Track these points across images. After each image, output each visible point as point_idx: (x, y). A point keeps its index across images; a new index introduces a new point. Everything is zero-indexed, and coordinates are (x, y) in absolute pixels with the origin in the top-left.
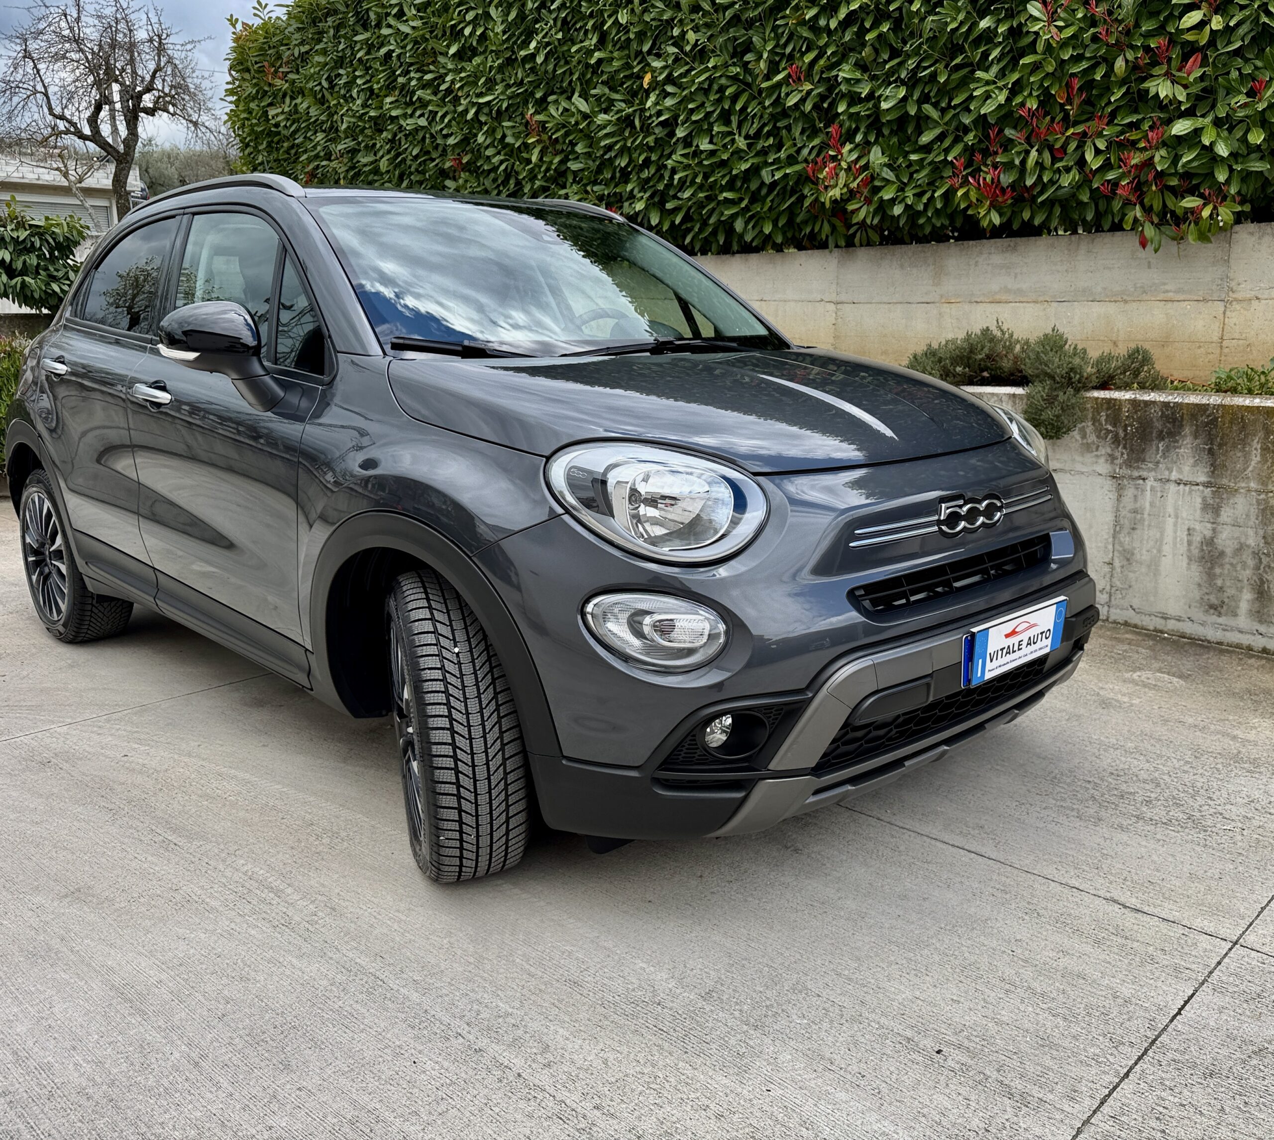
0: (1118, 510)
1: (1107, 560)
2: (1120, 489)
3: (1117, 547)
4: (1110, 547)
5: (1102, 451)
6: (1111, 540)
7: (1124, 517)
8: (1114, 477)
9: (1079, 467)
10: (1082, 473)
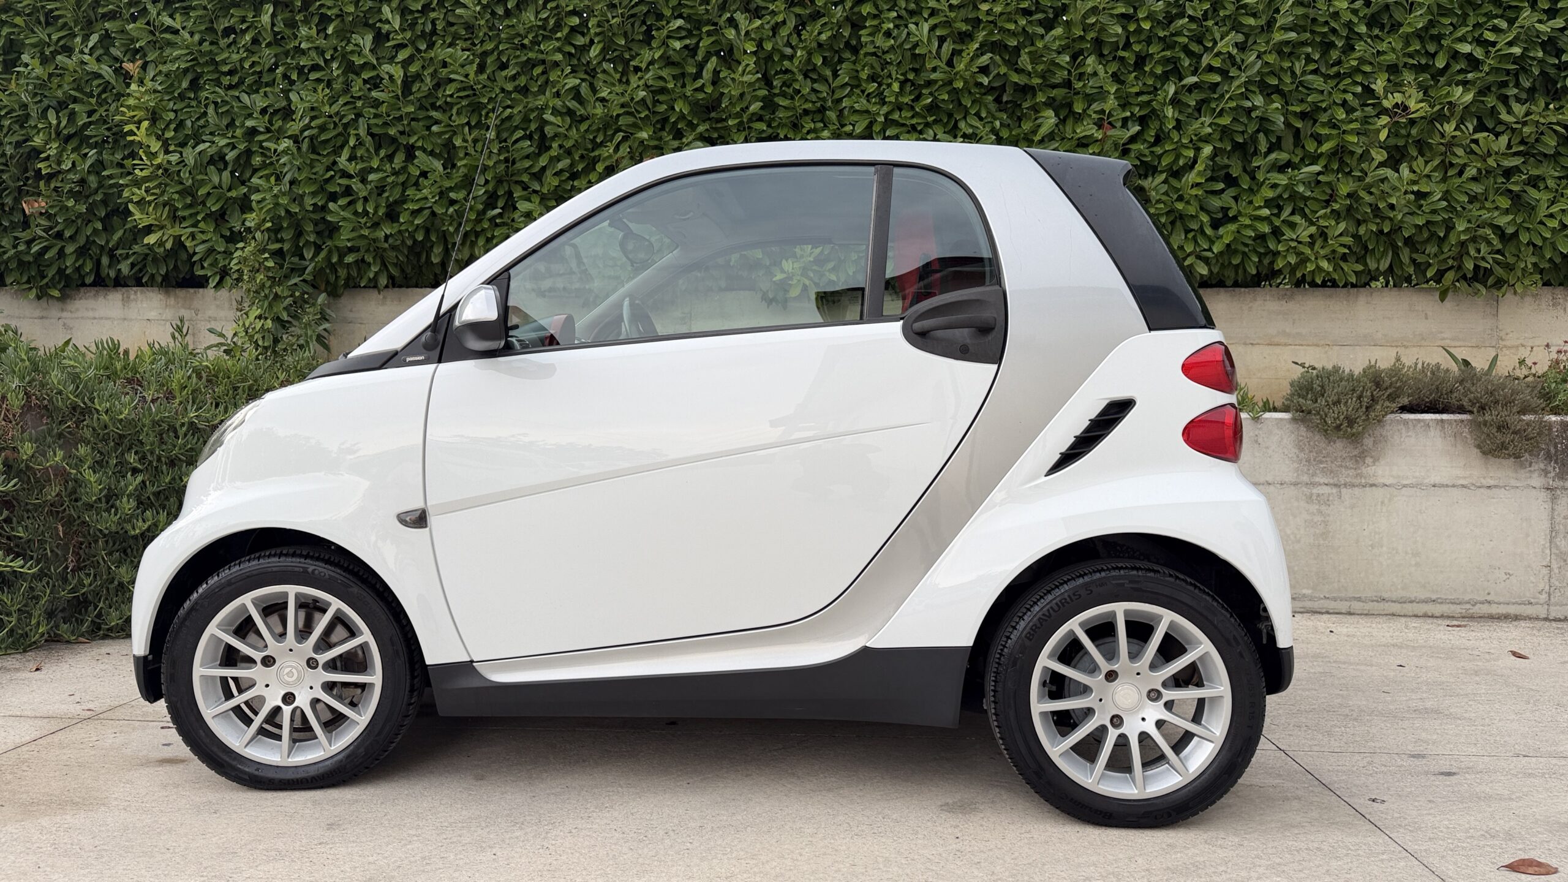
0: (1552, 518)
1: (1545, 564)
2: (1554, 499)
3: (1554, 550)
4: (1548, 551)
5: (1535, 467)
6: (1548, 544)
7: (1559, 524)
8: (1548, 489)
9: (1513, 483)
10: (1517, 487)
